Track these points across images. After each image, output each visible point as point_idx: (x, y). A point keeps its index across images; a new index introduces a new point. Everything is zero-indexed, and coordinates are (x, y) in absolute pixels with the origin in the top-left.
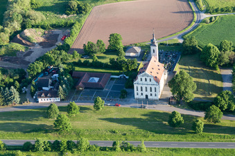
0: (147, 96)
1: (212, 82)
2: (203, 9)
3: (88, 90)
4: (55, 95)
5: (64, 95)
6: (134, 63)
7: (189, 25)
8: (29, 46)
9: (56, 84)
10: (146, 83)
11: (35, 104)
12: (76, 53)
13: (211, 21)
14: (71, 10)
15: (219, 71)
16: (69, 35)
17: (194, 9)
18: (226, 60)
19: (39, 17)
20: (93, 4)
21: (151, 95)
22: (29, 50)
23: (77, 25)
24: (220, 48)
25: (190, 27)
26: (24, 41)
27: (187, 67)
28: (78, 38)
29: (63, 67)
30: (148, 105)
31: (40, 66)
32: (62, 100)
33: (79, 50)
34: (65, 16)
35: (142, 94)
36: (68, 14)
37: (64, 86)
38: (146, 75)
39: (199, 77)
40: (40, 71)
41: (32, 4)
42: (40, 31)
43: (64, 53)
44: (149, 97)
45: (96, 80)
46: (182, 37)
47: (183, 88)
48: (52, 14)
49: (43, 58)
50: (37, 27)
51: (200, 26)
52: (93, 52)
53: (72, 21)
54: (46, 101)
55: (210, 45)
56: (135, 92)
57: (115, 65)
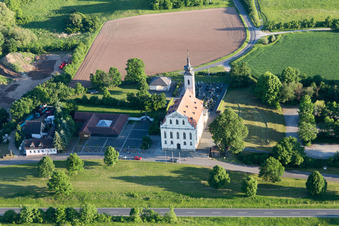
0: (179, 145)
1: (270, 125)
2: (259, 24)
3: (97, 138)
4: (49, 144)
5: (62, 145)
6: (161, 99)
7: (240, 46)
8: (13, 77)
9: (50, 129)
10: (177, 126)
11: (22, 158)
12: (80, 85)
13: (270, 42)
14: (73, 26)
15: (280, 111)
16: (71, 61)
17: (247, 24)
18: (291, 94)
19: (28, 36)
20: (104, 19)
21: (185, 143)
22: (13, 83)
23: (82, 48)
24: (282, 78)
25: (241, 50)
26: (6, 71)
27: (236, 105)
28: (82, 67)
29: (60, 105)
30: (180, 158)
31: (28, 105)
32: (60, 152)
33: (84, 83)
34: (65, 35)
35: (172, 143)
36: (68, 33)
37: (62, 132)
38: (177, 115)
39: (252, 119)
40: (28, 111)
41: (18, 18)
42: (30, 56)
43: (62, 86)
44: (183, 147)
45: (108, 123)
46: (229, 63)
47: (229, 134)
48: (47, 33)
49: (33, 94)
50: (25, 50)
51: (255, 49)
52: (103, 85)
53: (75, 42)
54: (37, 153)
55: (269, 73)
56: (163, 139)
57: (135, 103)
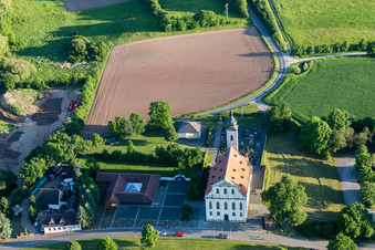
0: (226, 217)
1: (324, 182)
2: (286, 48)
3: (126, 207)
4: (72, 220)
5: (87, 220)
6: (196, 154)
7: (270, 77)
8: (14, 122)
10: (225, 196)
11: (39, 237)
12: (98, 137)
13: (303, 71)
14: (77, 54)
15: (331, 161)
16: (79, 102)
17: (273, 49)
18: (343, 143)
19: (26, 68)
20: (111, 43)
21: (234, 214)
22: (15, 131)
23: (91, 83)
24: (331, 122)
25: (271, 83)
26: (5, 114)
27: (280, 156)
28: (95, 106)
30: (231, 233)
31: (40, 165)
32: (84, 229)
34: (68, 65)
35: (218, 214)
36: (72, 62)
37: (87, 205)
38: (225, 183)
39: (302, 175)
40: (41, 175)
41: (11, 44)
42: (31, 94)
43: (78, 139)
44: (231, 218)
45: (138, 187)
46: (262, 99)
47: (288, 206)
48: (46, 62)
49: (42, 150)
50: (25, 86)
51: (288, 80)
52: (124, 134)
53: (82, 76)
54: (57, 231)
55: (317, 119)
56: (208, 210)
57: (164, 158)
